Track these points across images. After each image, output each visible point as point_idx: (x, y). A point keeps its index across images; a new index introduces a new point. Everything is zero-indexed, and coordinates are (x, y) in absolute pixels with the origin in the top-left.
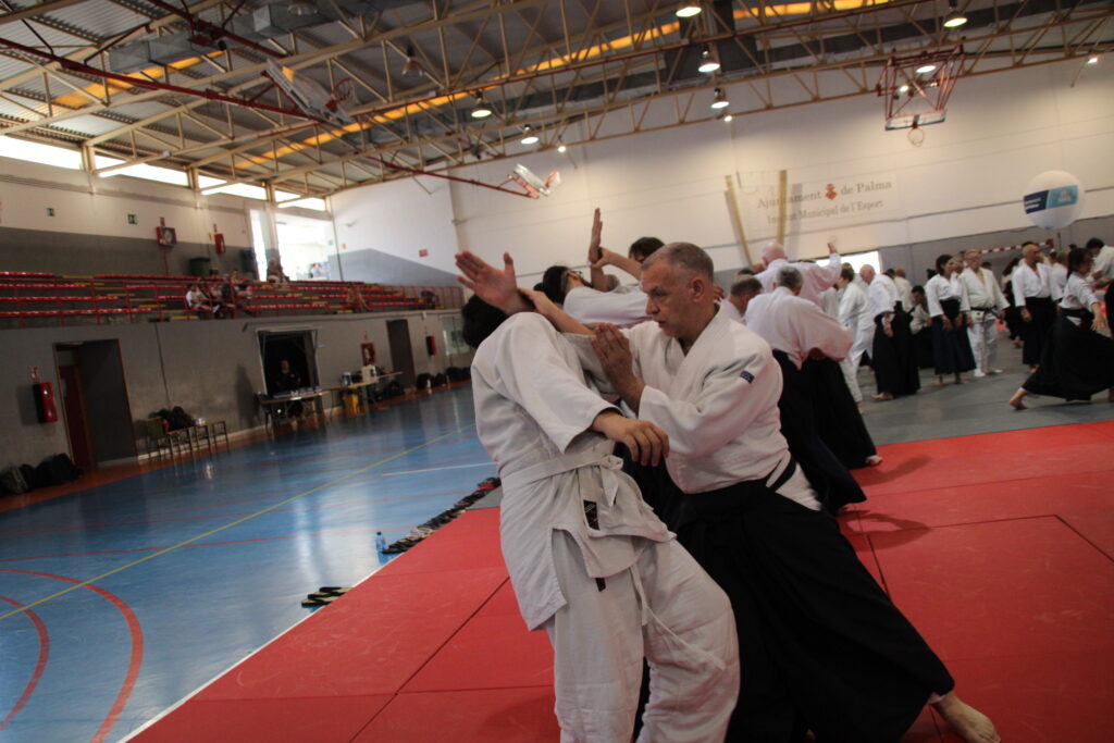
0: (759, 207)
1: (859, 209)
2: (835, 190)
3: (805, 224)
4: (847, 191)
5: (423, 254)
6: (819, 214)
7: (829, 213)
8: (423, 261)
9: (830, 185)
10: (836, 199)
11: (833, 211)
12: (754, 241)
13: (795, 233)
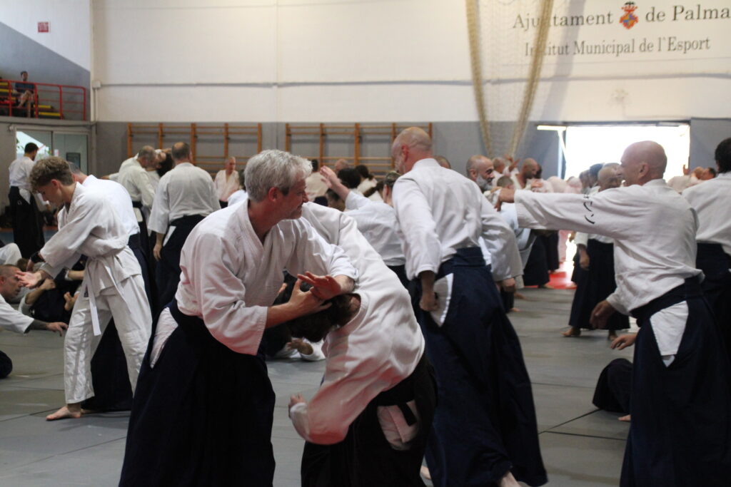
0: (514, 27)
1: (669, 49)
2: (636, 13)
3: (580, 64)
4: (654, 16)
5: (43, 28)
6: (605, 50)
7: (620, 49)
8: (42, 39)
9: (630, 4)
10: (636, 25)
11: (627, 49)
12: (499, 82)
13: (561, 78)
